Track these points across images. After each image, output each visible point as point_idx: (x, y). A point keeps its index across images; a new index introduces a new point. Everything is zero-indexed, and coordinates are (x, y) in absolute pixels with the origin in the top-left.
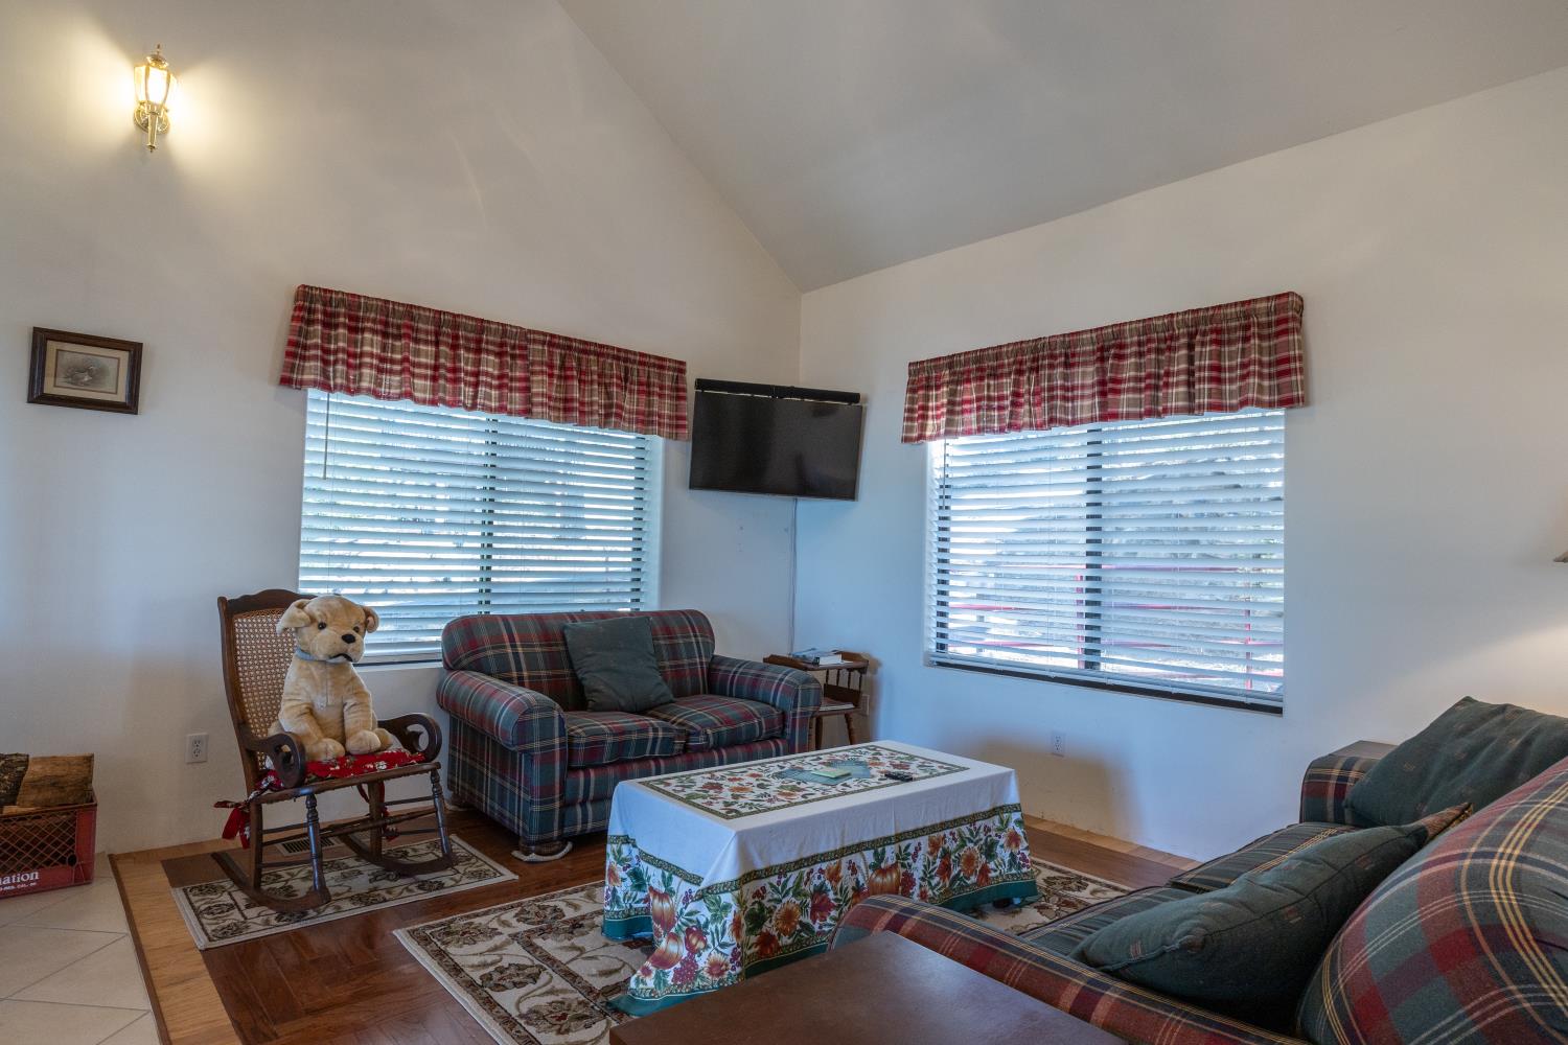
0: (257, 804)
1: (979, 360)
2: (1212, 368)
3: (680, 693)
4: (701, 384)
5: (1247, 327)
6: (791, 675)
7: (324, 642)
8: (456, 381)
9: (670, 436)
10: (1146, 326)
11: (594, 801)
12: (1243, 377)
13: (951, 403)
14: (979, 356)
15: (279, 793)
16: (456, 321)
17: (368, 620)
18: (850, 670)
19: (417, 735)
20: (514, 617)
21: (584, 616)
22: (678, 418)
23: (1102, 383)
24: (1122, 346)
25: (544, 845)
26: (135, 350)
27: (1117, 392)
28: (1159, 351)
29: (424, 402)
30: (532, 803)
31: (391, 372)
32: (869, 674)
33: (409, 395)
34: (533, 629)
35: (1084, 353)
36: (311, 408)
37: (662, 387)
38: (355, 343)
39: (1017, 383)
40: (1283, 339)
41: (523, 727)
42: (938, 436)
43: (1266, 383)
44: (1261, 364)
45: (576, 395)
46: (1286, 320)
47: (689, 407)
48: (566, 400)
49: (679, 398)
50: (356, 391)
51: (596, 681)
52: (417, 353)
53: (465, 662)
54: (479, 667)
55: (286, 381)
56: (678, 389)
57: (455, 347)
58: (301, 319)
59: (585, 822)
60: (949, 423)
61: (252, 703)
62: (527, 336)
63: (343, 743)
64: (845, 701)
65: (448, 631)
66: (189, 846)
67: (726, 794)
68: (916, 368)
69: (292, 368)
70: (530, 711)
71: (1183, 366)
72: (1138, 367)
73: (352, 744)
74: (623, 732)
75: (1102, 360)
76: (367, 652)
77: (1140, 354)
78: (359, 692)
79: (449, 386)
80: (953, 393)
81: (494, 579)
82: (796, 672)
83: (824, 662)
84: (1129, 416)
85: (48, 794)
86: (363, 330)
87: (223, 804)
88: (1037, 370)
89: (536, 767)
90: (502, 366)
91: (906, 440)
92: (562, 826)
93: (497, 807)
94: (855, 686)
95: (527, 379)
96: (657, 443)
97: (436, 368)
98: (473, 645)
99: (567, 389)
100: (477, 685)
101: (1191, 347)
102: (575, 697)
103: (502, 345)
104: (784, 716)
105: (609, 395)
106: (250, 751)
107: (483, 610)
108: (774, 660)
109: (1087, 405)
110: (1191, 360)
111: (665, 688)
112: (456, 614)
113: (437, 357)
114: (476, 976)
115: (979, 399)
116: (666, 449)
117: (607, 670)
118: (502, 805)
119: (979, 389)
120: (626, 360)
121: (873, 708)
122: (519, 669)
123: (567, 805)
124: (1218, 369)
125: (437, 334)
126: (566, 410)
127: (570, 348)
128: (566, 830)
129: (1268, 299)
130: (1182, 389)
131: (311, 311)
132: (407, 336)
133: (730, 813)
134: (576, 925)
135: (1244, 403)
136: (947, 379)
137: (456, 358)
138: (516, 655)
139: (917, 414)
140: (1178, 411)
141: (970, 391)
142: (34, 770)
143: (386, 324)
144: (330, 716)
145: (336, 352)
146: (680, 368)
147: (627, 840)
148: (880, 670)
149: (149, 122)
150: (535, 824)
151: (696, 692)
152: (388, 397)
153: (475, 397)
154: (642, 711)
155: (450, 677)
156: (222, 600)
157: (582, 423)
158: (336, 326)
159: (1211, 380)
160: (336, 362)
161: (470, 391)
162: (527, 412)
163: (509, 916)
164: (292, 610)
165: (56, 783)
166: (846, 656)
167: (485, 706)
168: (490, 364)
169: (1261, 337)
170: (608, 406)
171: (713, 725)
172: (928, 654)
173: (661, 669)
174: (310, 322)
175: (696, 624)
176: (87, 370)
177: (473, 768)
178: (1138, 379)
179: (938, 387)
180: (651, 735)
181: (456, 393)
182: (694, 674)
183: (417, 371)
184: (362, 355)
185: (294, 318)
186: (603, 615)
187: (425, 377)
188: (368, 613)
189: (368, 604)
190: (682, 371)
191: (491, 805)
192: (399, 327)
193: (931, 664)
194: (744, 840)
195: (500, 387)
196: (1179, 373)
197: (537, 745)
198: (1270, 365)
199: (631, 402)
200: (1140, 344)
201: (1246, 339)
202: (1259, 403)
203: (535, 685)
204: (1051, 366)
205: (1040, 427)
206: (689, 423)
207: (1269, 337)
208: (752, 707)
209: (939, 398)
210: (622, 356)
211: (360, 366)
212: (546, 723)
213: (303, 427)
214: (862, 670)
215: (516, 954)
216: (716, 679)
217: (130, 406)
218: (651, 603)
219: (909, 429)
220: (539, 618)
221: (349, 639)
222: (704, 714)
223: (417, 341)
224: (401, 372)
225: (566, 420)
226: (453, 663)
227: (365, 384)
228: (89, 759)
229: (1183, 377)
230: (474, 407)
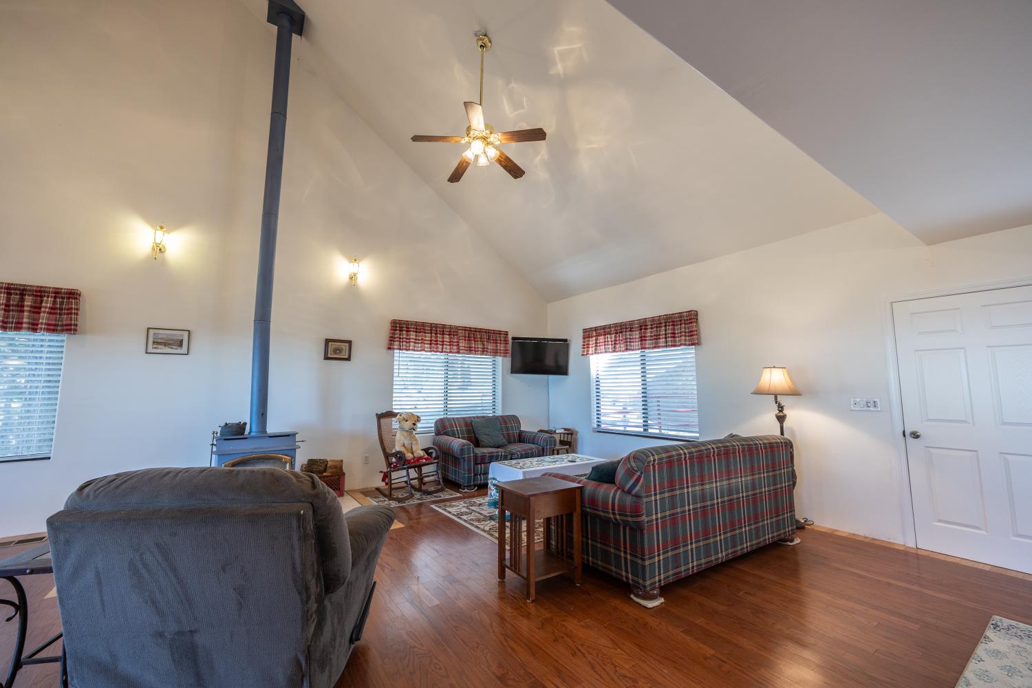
0: (390, 472)
1: (604, 329)
2: (671, 333)
3: (510, 442)
4: (514, 339)
5: (681, 321)
6: (546, 435)
7: (408, 425)
8: (437, 344)
9: (504, 356)
10: (653, 319)
11: (484, 474)
12: (681, 336)
13: (596, 343)
14: (604, 328)
15: (396, 469)
16: (436, 326)
17: (418, 419)
18: (568, 434)
19: (432, 453)
20: (457, 418)
21: (477, 417)
22: (506, 350)
23: (641, 337)
24: (646, 326)
25: (468, 487)
26: (350, 342)
27: (645, 340)
28: (657, 327)
29: (427, 351)
30: (465, 474)
31: (418, 343)
32: (574, 436)
33: (424, 350)
34: (462, 422)
35: (636, 328)
36: (395, 355)
37: (501, 341)
38: (407, 335)
39: (615, 337)
40: (690, 325)
41: (462, 450)
42: (592, 354)
43: (687, 338)
44: (685, 332)
45: (473, 346)
46: (691, 319)
47: (510, 346)
48: (470, 347)
49: (506, 344)
50: (409, 350)
51: (483, 438)
52: (425, 337)
53: (442, 432)
54: (446, 434)
55: (389, 348)
56: (506, 341)
57: (436, 334)
58: (393, 330)
59: (481, 480)
60: (596, 349)
61: (386, 444)
62: (457, 328)
63: (413, 454)
64: (566, 445)
65: (436, 423)
66: (365, 489)
67: (521, 465)
68: (585, 331)
69: (391, 344)
70: (463, 446)
71: (664, 333)
72: (651, 332)
73: (415, 454)
74: (492, 453)
75: (641, 330)
76: (418, 430)
77: (652, 328)
78: (416, 440)
79: (435, 346)
80: (596, 340)
81: (448, 406)
82: (547, 434)
83: (557, 431)
84: (649, 348)
85: (334, 470)
86: (410, 331)
87: (381, 472)
88: (622, 332)
89: (466, 463)
90: (450, 338)
91: (583, 355)
92: (474, 481)
93: (454, 477)
94: (569, 440)
95: (458, 342)
96: (499, 359)
97: (431, 341)
98: (444, 427)
99: (470, 344)
100: (445, 439)
101: (666, 326)
102: (477, 443)
103: (450, 332)
104: (543, 449)
105: (483, 345)
106: (387, 456)
107: (445, 416)
108: (541, 431)
109: (637, 344)
110: (666, 330)
111: (504, 441)
112: (438, 418)
113: (431, 337)
114: (455, 513)
115: (605, 342)
116: (503, 360)
117: (485, 434)
118: (455, 476)
119: (605, 339)
120: (489, 333)
121: (576, 448)
122: (458, 434)
123: (476, 475)
124: (674, 334)
125: (431, 330)
126: (470, 350)
127: (471, 331)
128: (476, 483)
129: (686, 312)
130: (664, 340)
131: (396, 327)
132: (422, 332)
133: (521, 468)
134: (480, 505)
135: (681, 345)
136: (595, 334)
137: (437, 337)
138: (457, 430)
139: (586, 346)
140: (663, 347)
141: (601, 339)
142: (330, 464)
143: (417, 329)
144: (409, 447)
145: (403, 338)
146: (506, 334)
147: (494, 479)
148: (578, 435)
149: (353, 277)
150: (466, 480)
151: (515, 442)
152: (418, 351)
153: (443, 348)
154: (498, 447)
155: (437, 438)
156: (377, 414)
157: (475, 354)
158: (403, 331)
159: (671, 337)
160: (403, 342)
161: (441, 347)
162: (458, 352)
163: (461, 503)
164: (398, 416)
165: (335, 467)
166: (565, 429)
167: (449, 446)
168: (447, 338)
169: (685, 324)
170: (483, 348)
171: (520, 452)
172: (594, 428)
173: (503, 434)
174: (396, 330)
175: (515, 419)
176: (339, 350)
177: (445, 466)
178: (651, 336)
179: (592, 337)
180: (500, 454)
181: (437, 348)
182: (514, 436)
183: (425, 342)
184: (410, 339)
185: (391, 330)
186: (483, 417)
187: (427, 344)
188: (418, 417)
189: (418, 414)
190: (507, 335)
191: (451, 477)
192: (420, 329)
193: (595, 432)
194: (524, 473)
195: (450, 345)
196: (662, 335)
197: (466, 456)
198: (688, 332)
199: (490, 346)
200: (651, 325)
201: (681, 324)
202: (685, 345)
203: (463, 438)
204: (626, 331)
205: (623, 351)
206: (510, 352)
207: (687, 324)
208: (533, 446)
209: (592, 341)
210: (488, 332)
211: (410, 342)
212: (469, 449)
213: (393, 361)
214: (572, 434)
215: (464, 510)
216: (521, 438)
217: (348, 359)
218: (499, 413)
219: (584, 352)
220: (464, 418)
221: (414, 424)
222: (517, 448)
223: (425, 333)
224: (422, 343)
225: (470, 354)
226: (438, 433)
227: (411, 348)
228: (342, 461)
229: (664, 336)
230: (442, 352)
